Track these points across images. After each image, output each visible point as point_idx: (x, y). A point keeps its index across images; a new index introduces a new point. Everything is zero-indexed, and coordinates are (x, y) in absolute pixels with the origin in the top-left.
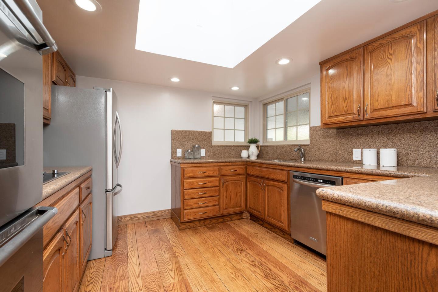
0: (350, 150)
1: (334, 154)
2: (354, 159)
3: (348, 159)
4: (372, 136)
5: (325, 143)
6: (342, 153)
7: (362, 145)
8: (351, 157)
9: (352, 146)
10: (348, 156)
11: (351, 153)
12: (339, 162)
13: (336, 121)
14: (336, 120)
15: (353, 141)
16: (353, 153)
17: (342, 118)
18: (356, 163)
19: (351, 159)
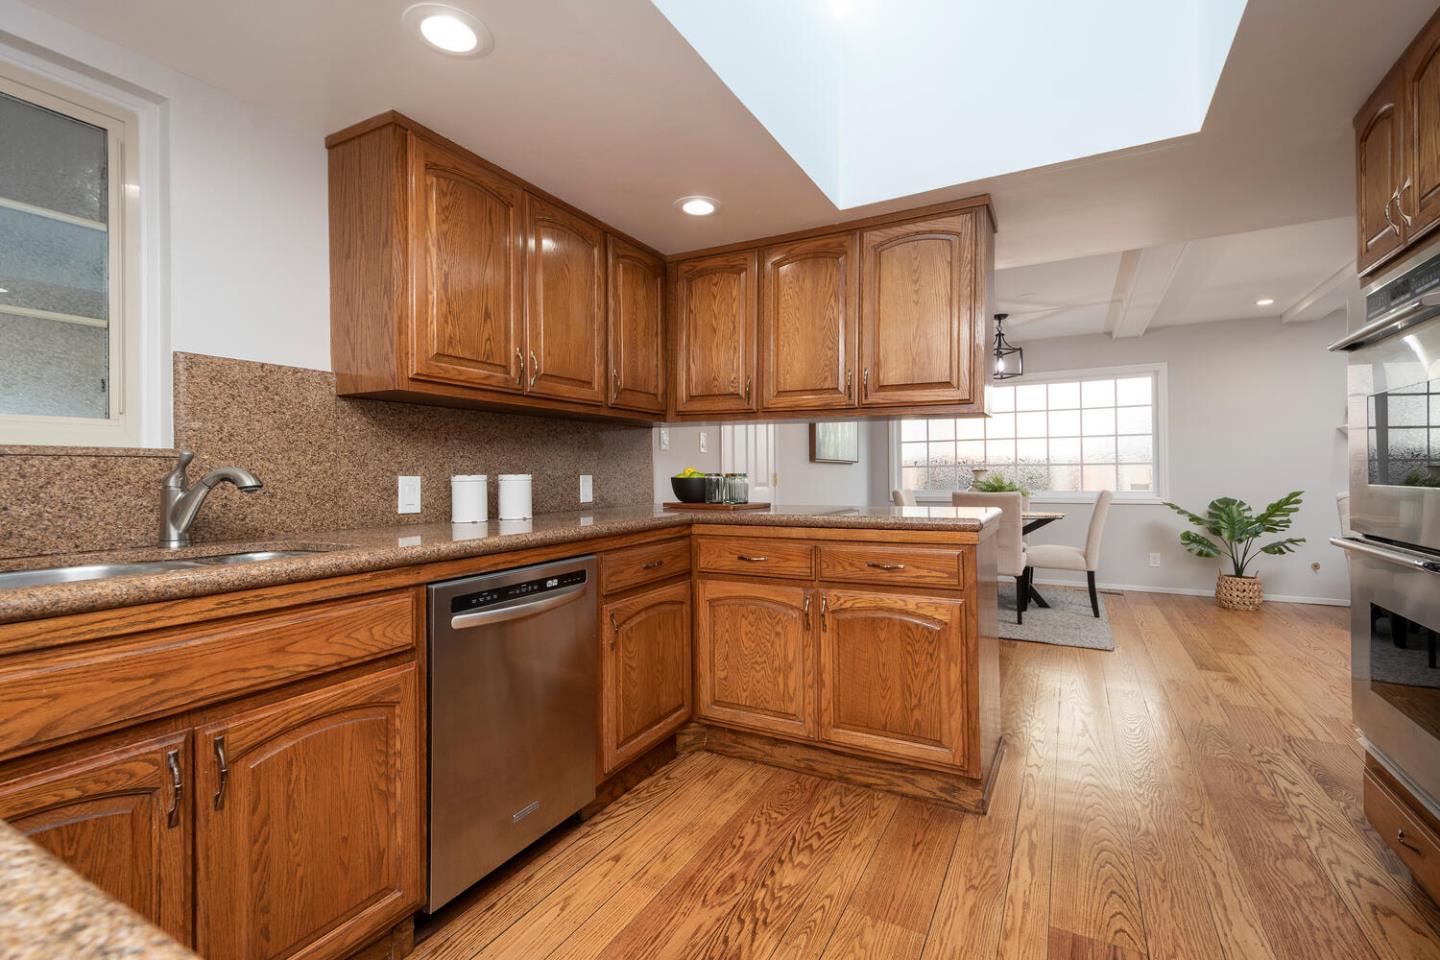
0: (385, 481)
1: (327, 497)
2: (401, 510)
3: (379, 513)
4: (446, 438)
5: (284, 450)
6: (361, 493)
7: (421, 462)
8: (391, 506)
9: (395, 467)
10: (381, 502)
11: (392, 492)
12: (350, 529)
13: (462, 378)
14: (460, 373)
15: (398, 450)
16: (396, 493)
17: (476, 373)
18: (408, 524)
19: (391, 512)
